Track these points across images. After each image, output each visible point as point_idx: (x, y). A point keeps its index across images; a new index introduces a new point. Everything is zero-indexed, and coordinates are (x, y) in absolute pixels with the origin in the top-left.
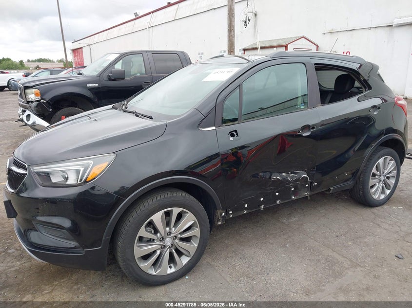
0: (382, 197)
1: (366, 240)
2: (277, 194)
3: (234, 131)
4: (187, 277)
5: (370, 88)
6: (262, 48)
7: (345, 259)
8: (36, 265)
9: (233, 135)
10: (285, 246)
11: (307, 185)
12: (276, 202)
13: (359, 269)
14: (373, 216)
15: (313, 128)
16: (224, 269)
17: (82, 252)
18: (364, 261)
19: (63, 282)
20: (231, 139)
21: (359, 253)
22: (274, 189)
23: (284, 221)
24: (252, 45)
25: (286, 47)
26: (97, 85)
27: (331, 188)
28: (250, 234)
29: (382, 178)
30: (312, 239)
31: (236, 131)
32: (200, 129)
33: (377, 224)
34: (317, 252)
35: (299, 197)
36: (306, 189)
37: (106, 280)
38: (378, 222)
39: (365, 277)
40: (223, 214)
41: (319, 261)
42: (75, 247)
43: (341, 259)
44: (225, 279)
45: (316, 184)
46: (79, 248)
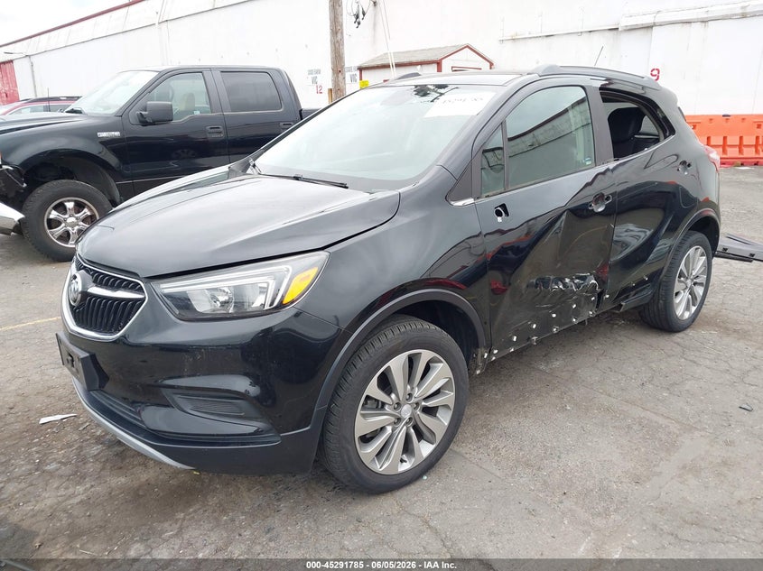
0: (687, 315)
1: (687, 387)
2: (554, 315)
3: (500, 206)
4: (425, 478)
5: (673, 131)
6: (398, 65)
7: (669, 420)
8: (120, 489)
9: (499, 214)
10: (563, 409)
11: (593, 299)
12: (551, 330)
13: (697, 434)
14: (679, 349)
15: (608, 198)
16: (480, 456)
17: (274, 441)
18: (700, 421)
19: (195, 511)
20: (499, 219)
21: (687, 408)
22: (551, 308)
23: (542, 367)
24: (373, 60)
25: (439, 64)
26: (117, 134)
27: (623, 304)
28: (497, 395)
29: (689, 283)
30: (602, 393)
31: (503, 206)
32: (452, 203)
33: (691, 361)
34: (620, 414)
35: (580, 319)
36: (592, 305)
37: (279, 500)
38: (691, 358)
39: (712, 446)
40: (486, 355)
41: (629, 427)
42: (256, 433)
43: (661, 421)
44: (492, 474)
45: (607, 296)
46: (268, 432)
